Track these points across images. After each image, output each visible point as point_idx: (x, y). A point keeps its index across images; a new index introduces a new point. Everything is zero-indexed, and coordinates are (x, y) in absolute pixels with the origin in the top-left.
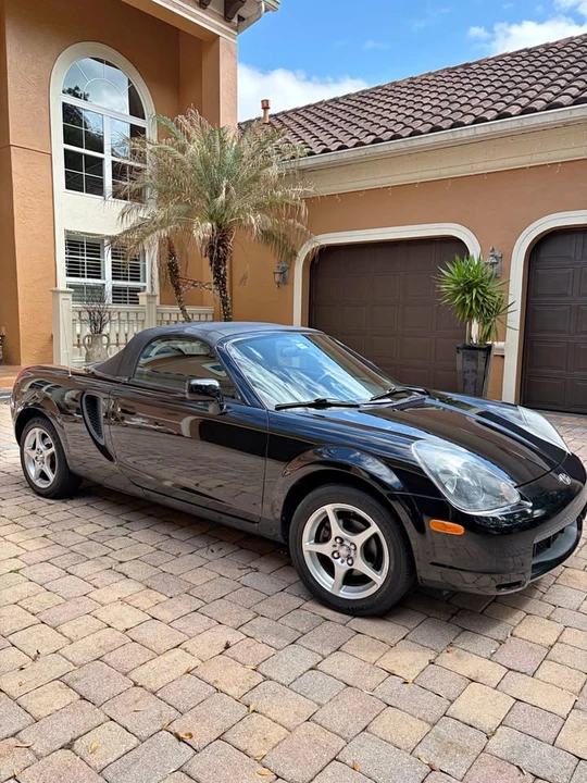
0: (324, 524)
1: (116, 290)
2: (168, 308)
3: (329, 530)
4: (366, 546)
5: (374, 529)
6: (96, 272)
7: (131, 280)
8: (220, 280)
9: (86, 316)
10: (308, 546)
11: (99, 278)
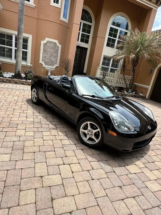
0: (87, 125)
1: (111, 69)
2: (121, 75)
3: (88, 127)
4: (95, 133)
5: (99, 130)
6: (108, 65)
7: (115, 68)
8: (134, 71)
9: (103, 74)
10: (81, 130)
11: (108, 66)
